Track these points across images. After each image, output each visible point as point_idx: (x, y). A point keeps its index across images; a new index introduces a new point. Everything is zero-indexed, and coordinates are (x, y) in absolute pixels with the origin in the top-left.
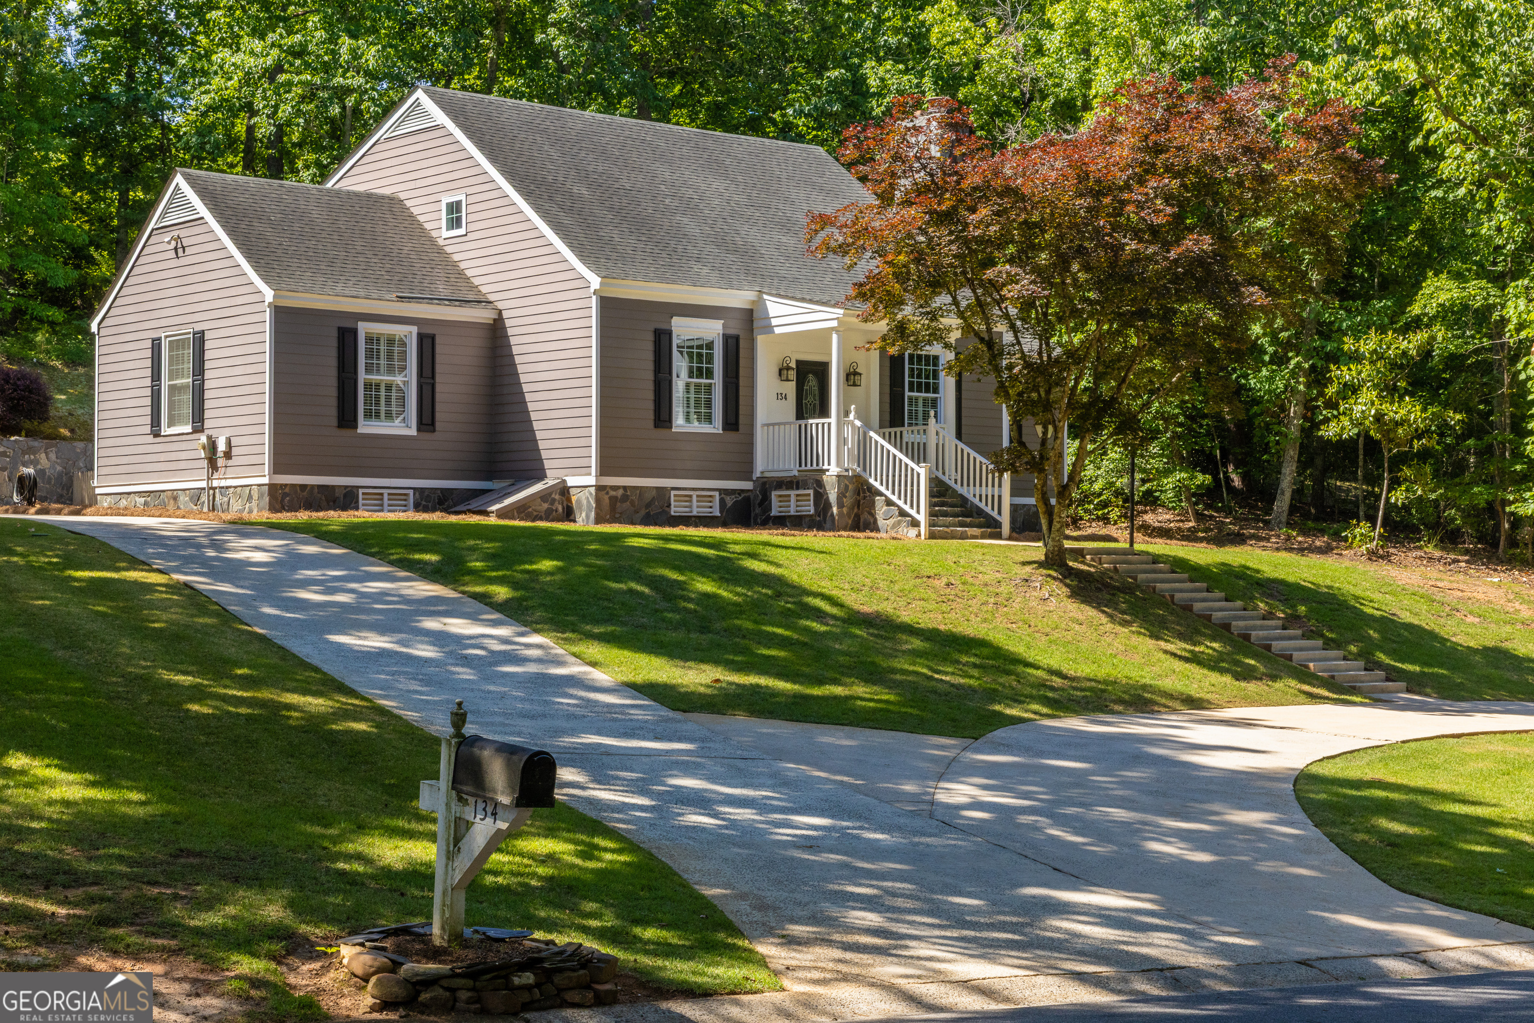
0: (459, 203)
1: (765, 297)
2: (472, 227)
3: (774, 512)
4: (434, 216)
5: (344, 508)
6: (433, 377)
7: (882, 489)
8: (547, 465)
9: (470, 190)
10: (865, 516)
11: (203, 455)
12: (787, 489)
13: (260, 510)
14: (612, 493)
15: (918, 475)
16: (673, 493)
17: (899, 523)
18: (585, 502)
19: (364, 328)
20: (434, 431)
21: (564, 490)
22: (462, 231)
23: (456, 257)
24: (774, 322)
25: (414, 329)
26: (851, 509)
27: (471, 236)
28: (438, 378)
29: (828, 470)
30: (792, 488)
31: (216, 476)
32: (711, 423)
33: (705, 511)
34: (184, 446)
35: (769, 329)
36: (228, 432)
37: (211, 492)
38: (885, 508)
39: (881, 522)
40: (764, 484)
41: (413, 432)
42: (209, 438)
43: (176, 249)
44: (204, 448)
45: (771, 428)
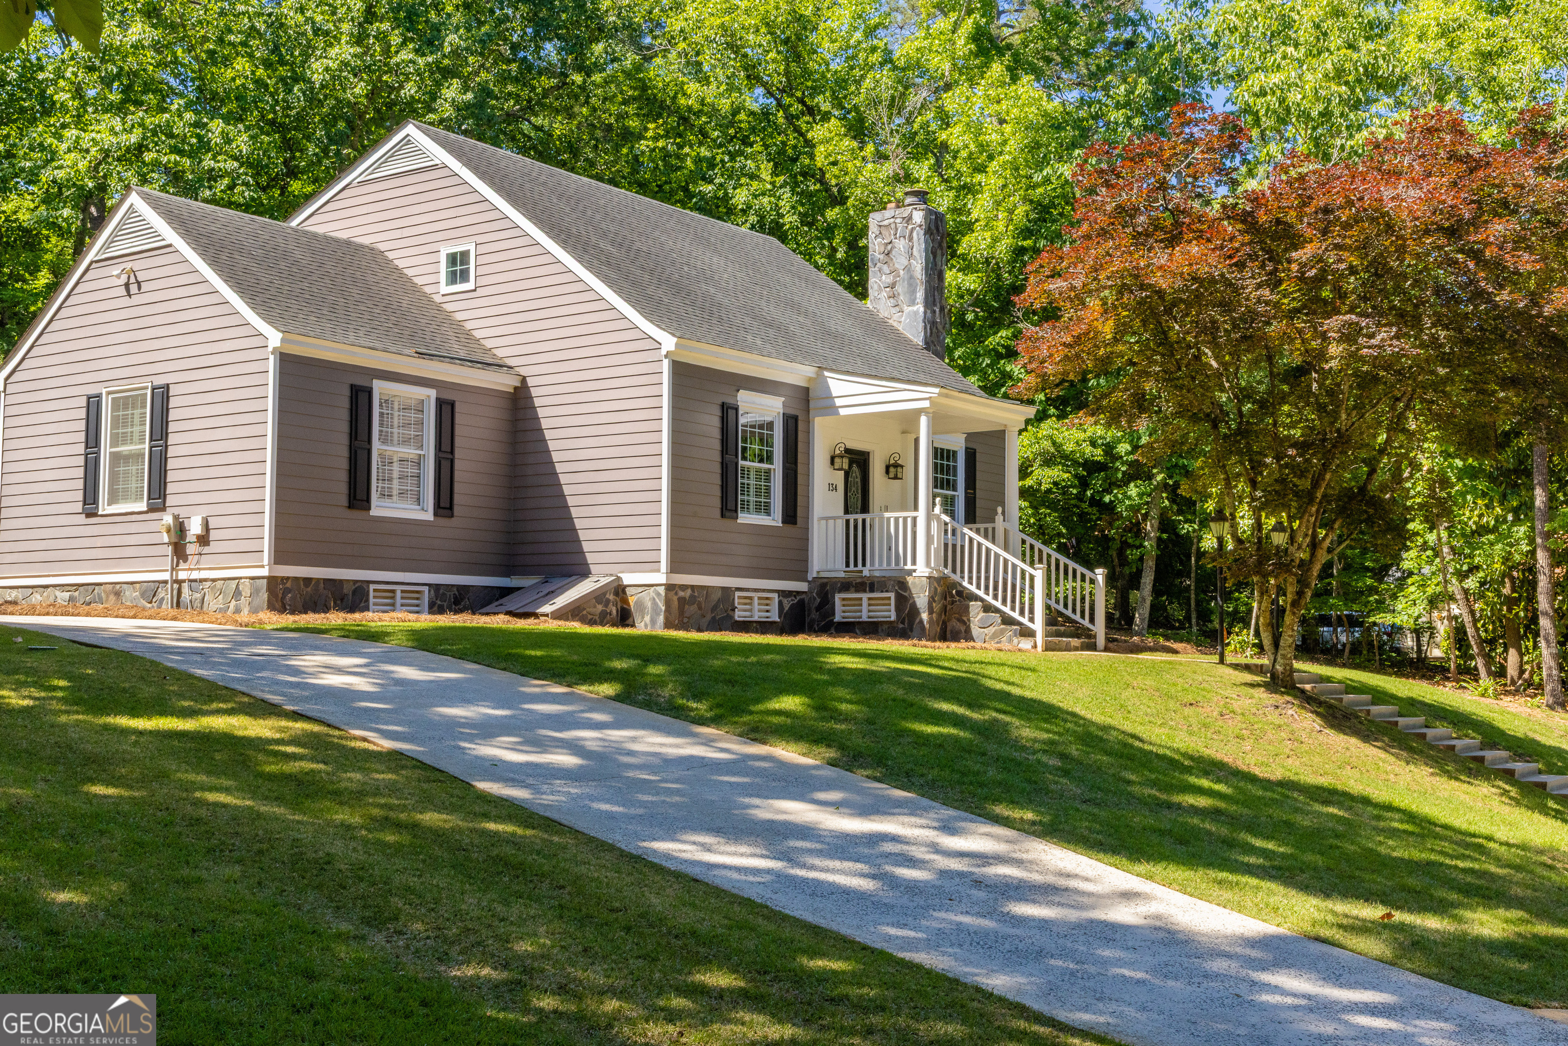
0: (465, 255)
1: (826, 374)
2: (482, 281)
3: (838, 618)
4: (431, 268)
5: (352, 610)
6: (452, 452)
7: (981, 593)
8: (590, 558)
9: (480, 239)
10: (954, 624)
11: (166, 540)
12: (857, 591)
13: (254, 611)
14: (681, 594)
15: (1032, 578)
16: (737, 594)
17: (1002, 632)
18: (649, 604)
19: (379, 387)
20: (452, 516)
21: (620, 590)
22: (470, 286)
23: (459, 316)
24: (838, 402)
25: (432, 393)
26: (940, 615)
27: (480, 292)
28: (458, 454)
29: (915, 571)
30: (865, 591)
31: (182, 565)
32: (769, 514)
33: (757, 616)
34: (133, 528)
35: (831, 409)
36: (205, 511)
37: (176, 586)
38: (982, 614)
39: (975, 631)
40: (824, 585)
41: (429, 516)
42: (176, 517)
43: (127, 285)
44: (168, 531)
45: (831, 522)
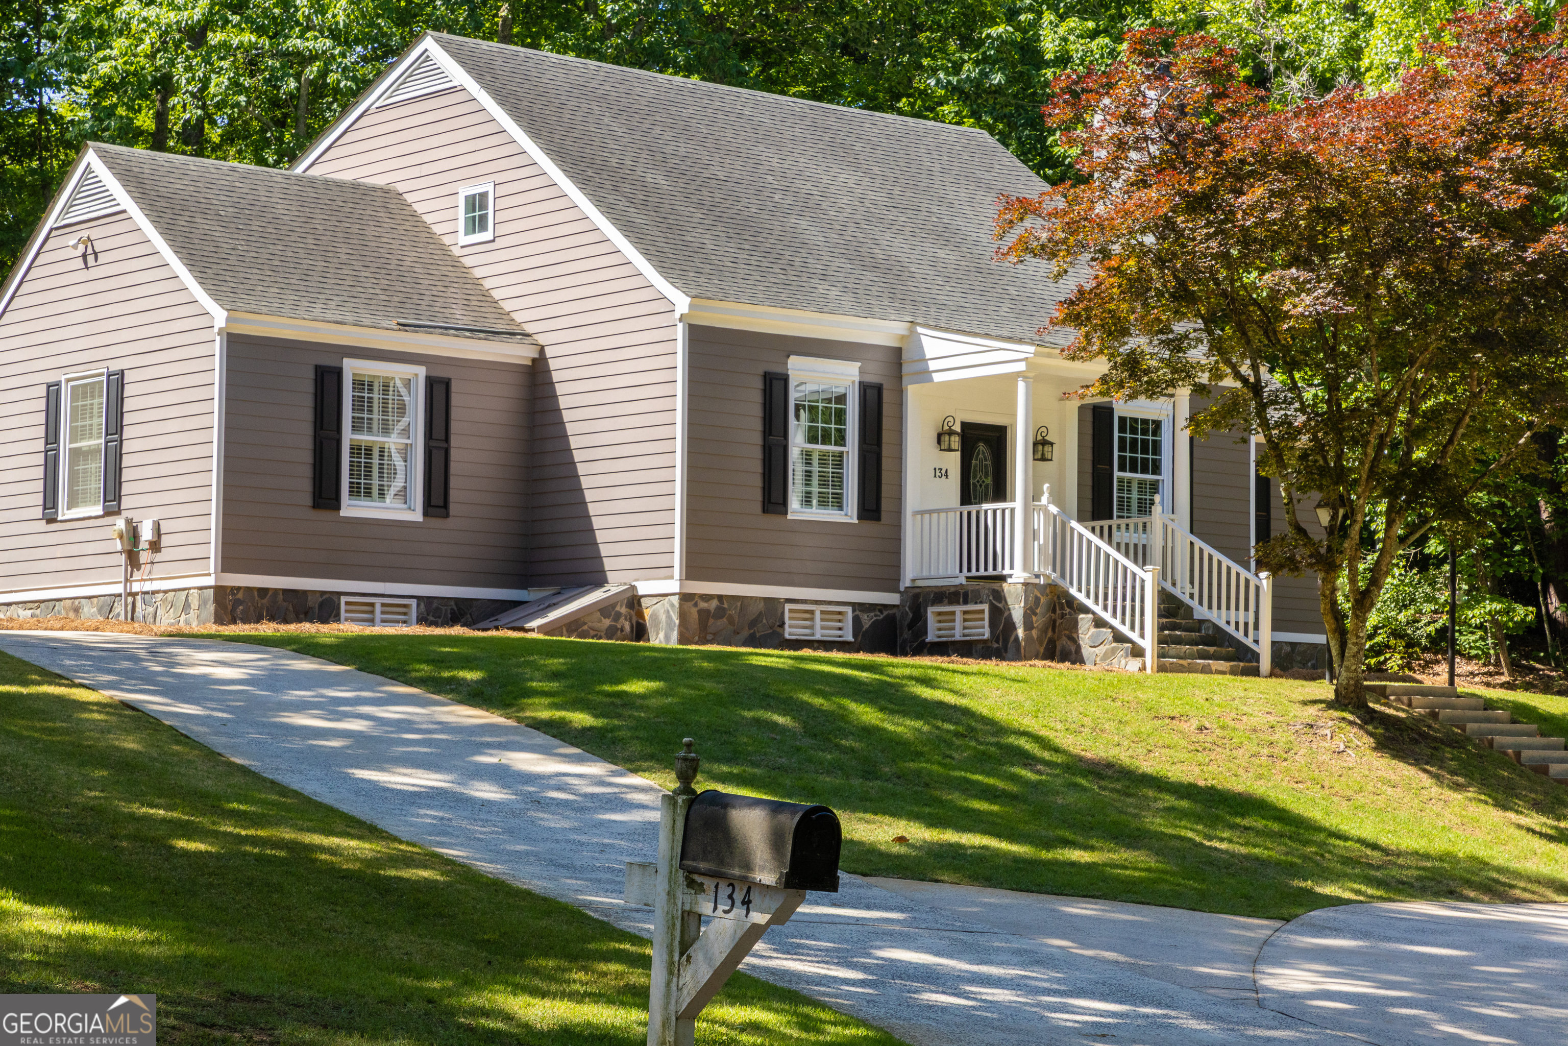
0: (484, 196)
1: (920, 330)
2: (501, 230)
3: (931, 637)
4: (448, 214)
6: (447, 439)
7: (1089, 603)
8: (608, 564)
9: (499, 178)
10: (1064, 642)
11: (119, 548)
12: (951, 603)
13: (202, 622)
14: (703, 605)
15: (1143, 581)
16: (788, 607)
17: (1113, 651)
18: (663, 617)
19: (351, 367)
20: (447, 516)
21: (634, 601)
22: (487, 235)
23: (478, 273)
24: (932, 365)
25: (421, 371)
26: (1044, 631)
27: (500, 243)
28: (454, 441)
29: (1011, 576)
30: (958, 603)
31: (137, 575)
32: (840, 508)
33: (831, 635)
34: (91, 535)
35: (924, 375)
36: (156, 514)
37: (130, 599)
38: (1093, 630)
39: (1086, 651)
40: (916, 597)
41: (417, 516)
42: (129, 522)
43: (84, 256)
44: (121, 537)
45: (927, 516)
